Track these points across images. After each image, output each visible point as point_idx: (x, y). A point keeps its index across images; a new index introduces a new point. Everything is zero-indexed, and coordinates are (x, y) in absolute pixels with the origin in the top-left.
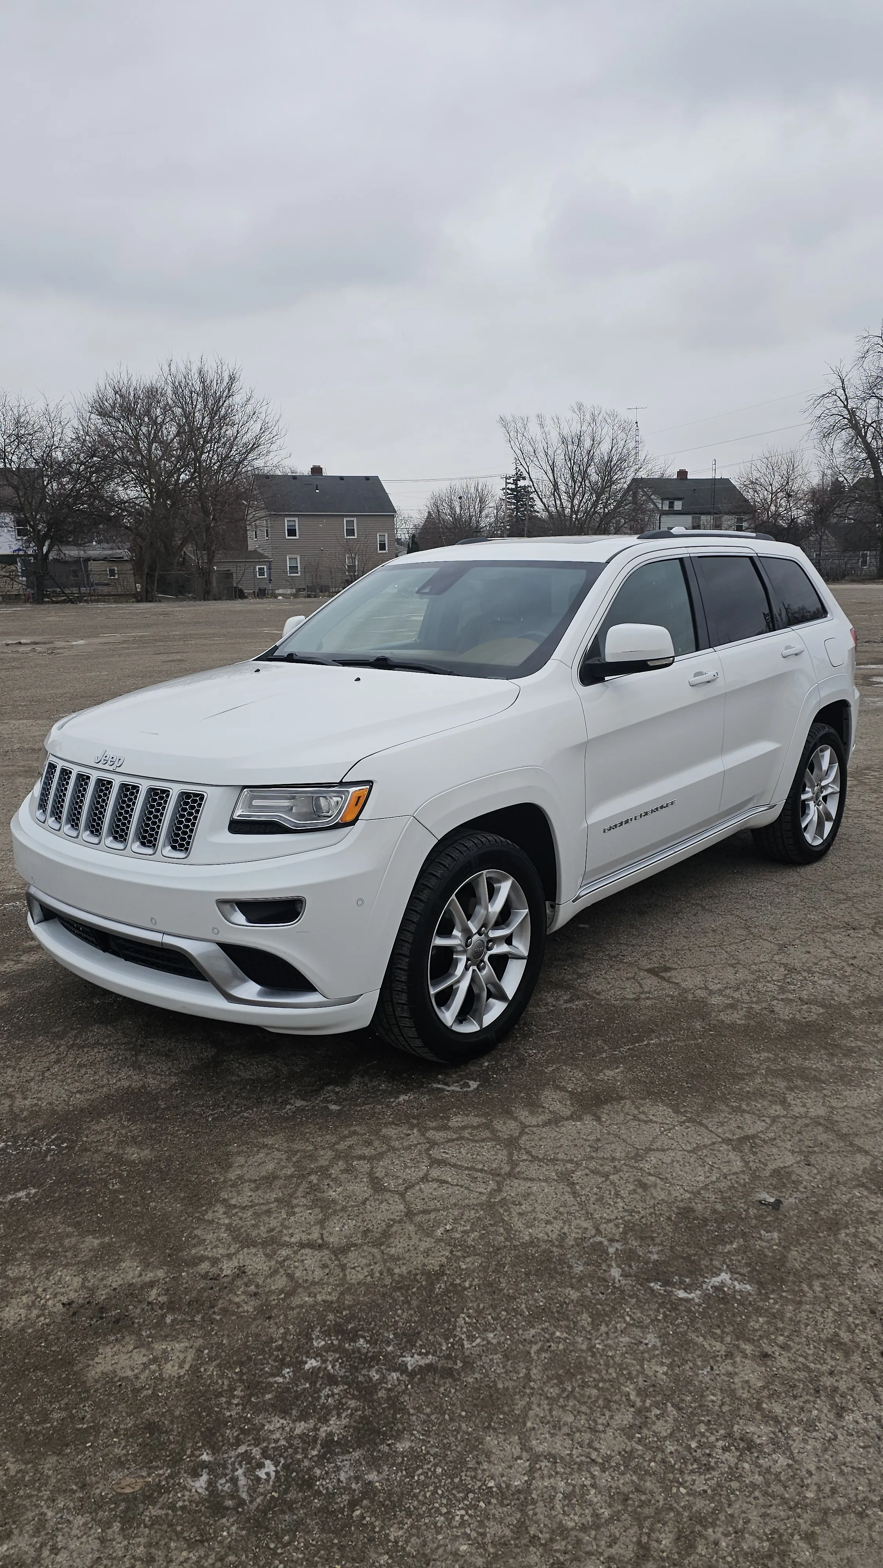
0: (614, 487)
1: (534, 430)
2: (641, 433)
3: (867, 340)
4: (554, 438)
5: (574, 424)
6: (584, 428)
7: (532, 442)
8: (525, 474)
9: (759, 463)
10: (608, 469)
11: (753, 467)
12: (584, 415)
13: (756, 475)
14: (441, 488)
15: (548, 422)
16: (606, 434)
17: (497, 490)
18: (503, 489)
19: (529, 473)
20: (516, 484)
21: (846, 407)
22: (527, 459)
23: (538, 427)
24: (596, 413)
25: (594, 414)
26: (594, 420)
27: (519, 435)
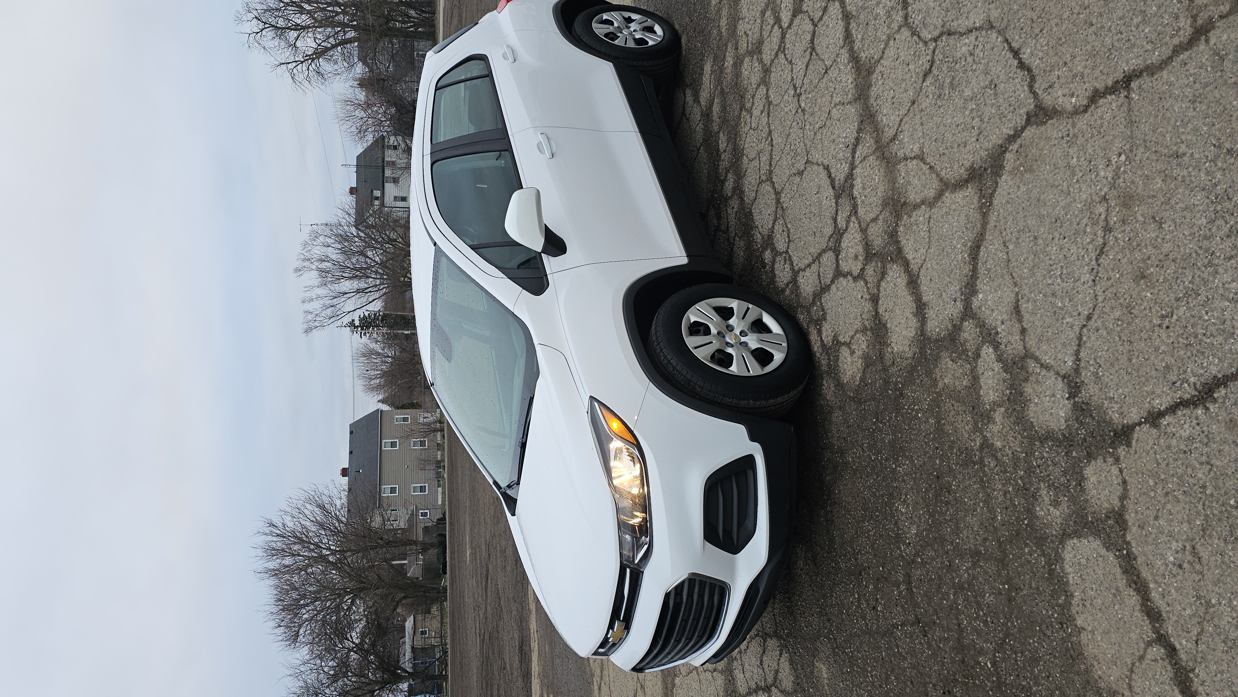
1: (316, 306)
2: (319, 224)
3: (251, 45)
4: (322, 291)
5: (311, 275)
6: (314, 267)
7: (325, 308)
8: (350, 318)
9: (345, 127)
11: (348, 130)
12: (305, 267)
13: (353, 129)
14: (360, 384)
15: (308, 294)
16: (318, 251)
17: (361, 342)
18: (361, 337)
19: (349, 314)
20: (357, 327)
21: (302, 62)
22: (338, 313)
23: (311, 303)
24: (303, 257)
25: (304, 260)
26: (309, 260)
27: (318, 318)
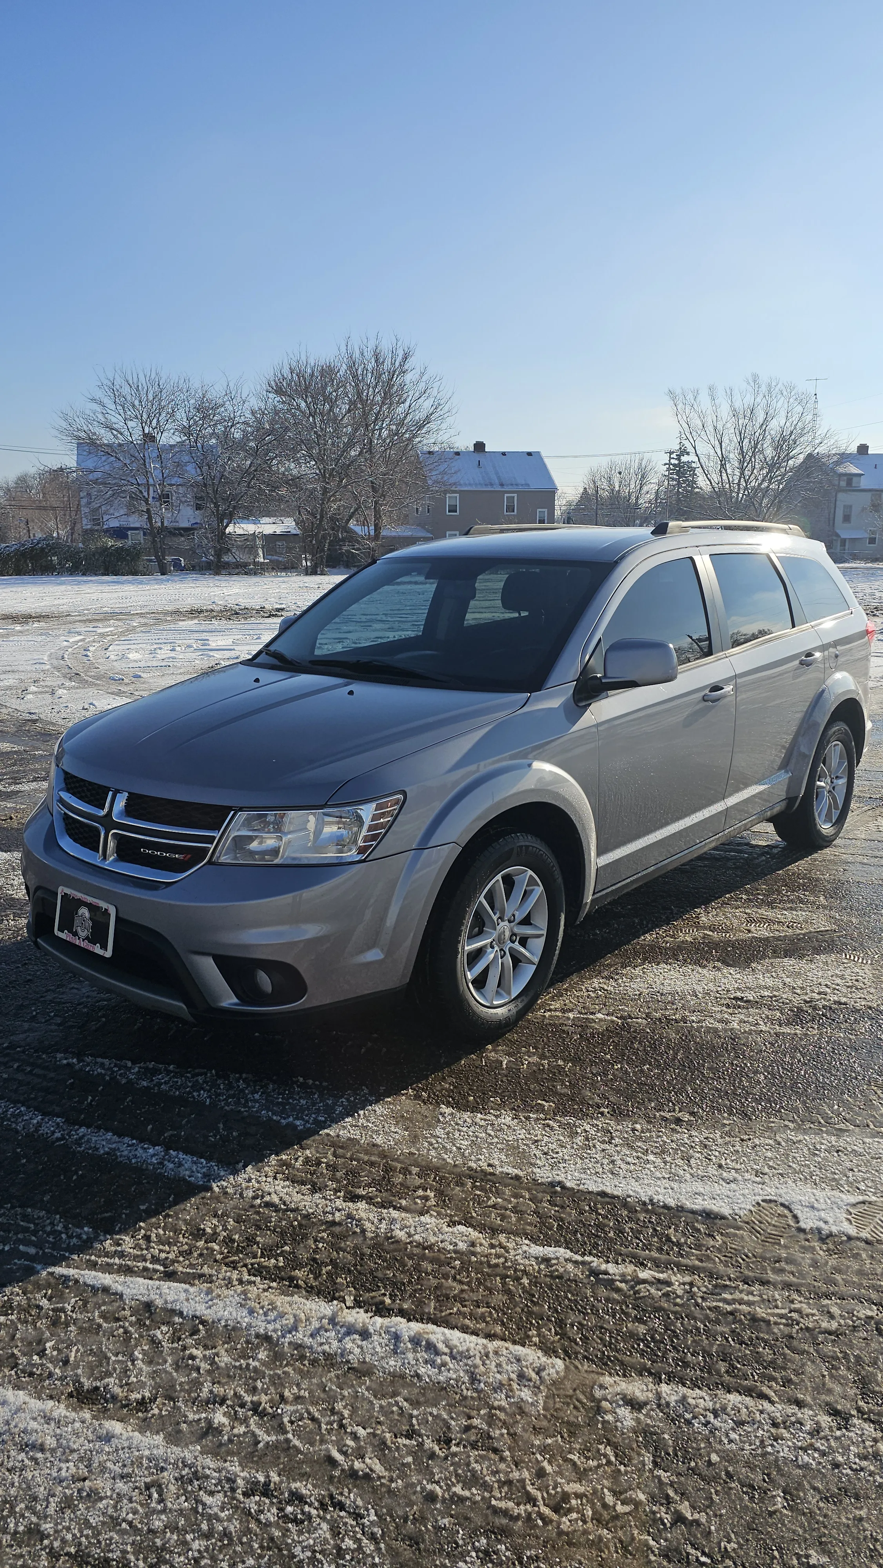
0: (791, 462)
1: (706, 404)
2: (819, 406)
4: (725, 411)
5: (748, 395)
6: (758, 400)
7: (702, 416)
8: (690, 449)
10: (784, 443)
12: (759, 387)
14: (602, 464)
15: (720, 394)
16: (781, 407)
17: (659, 465)
18: (665, 464)
19: (695, 448)
20: (679, 459)
22: (694, 434)
23: (708, 399)
24: (774, 384)
25: (769, 386)
26: (769, 392)
27: (688, 408)
